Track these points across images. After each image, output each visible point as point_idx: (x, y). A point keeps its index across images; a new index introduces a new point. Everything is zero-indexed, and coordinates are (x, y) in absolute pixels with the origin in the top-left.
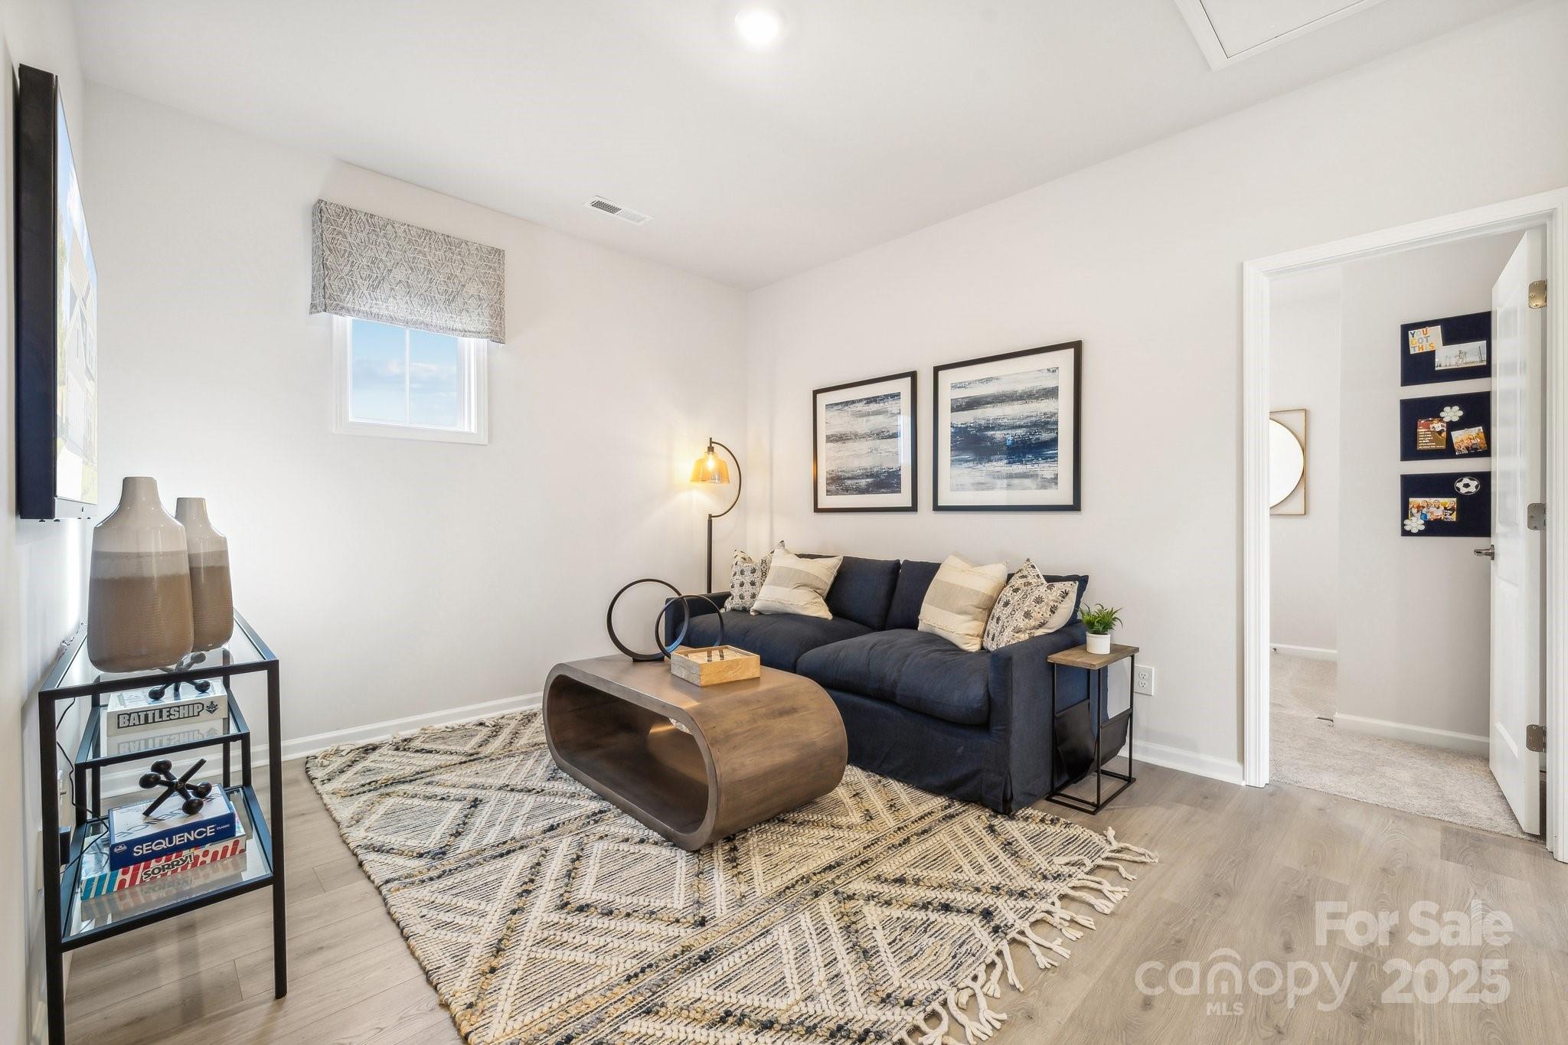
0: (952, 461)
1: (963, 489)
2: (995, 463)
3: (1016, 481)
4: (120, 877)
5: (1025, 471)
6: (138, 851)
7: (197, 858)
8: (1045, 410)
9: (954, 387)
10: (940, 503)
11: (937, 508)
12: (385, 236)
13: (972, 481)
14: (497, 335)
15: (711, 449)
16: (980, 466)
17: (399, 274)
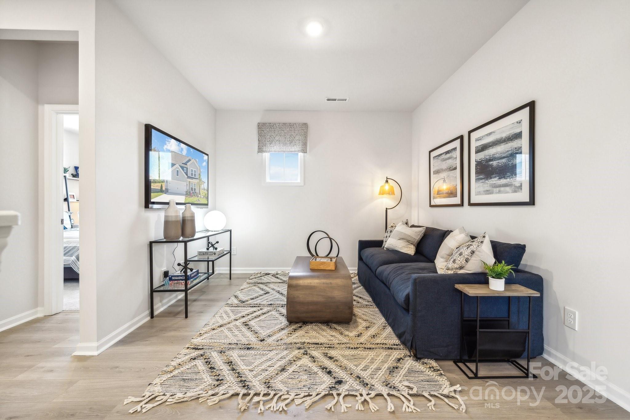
0: (476, 179)
1: (480, 194)
2: (493, 179)
3: (502, 189)
4: (170, 283)
5: (506, 182)
6: (173, 278)
7: (182, 283)
8: (516, 146)
9: (477, 140)
10: (472, 202)
11: (470, 204)
12: (273, 128)
13: (483, 190)
14: (304, 151)
15: (387, 181)
16: (487, 181)
17: (277, 138)
